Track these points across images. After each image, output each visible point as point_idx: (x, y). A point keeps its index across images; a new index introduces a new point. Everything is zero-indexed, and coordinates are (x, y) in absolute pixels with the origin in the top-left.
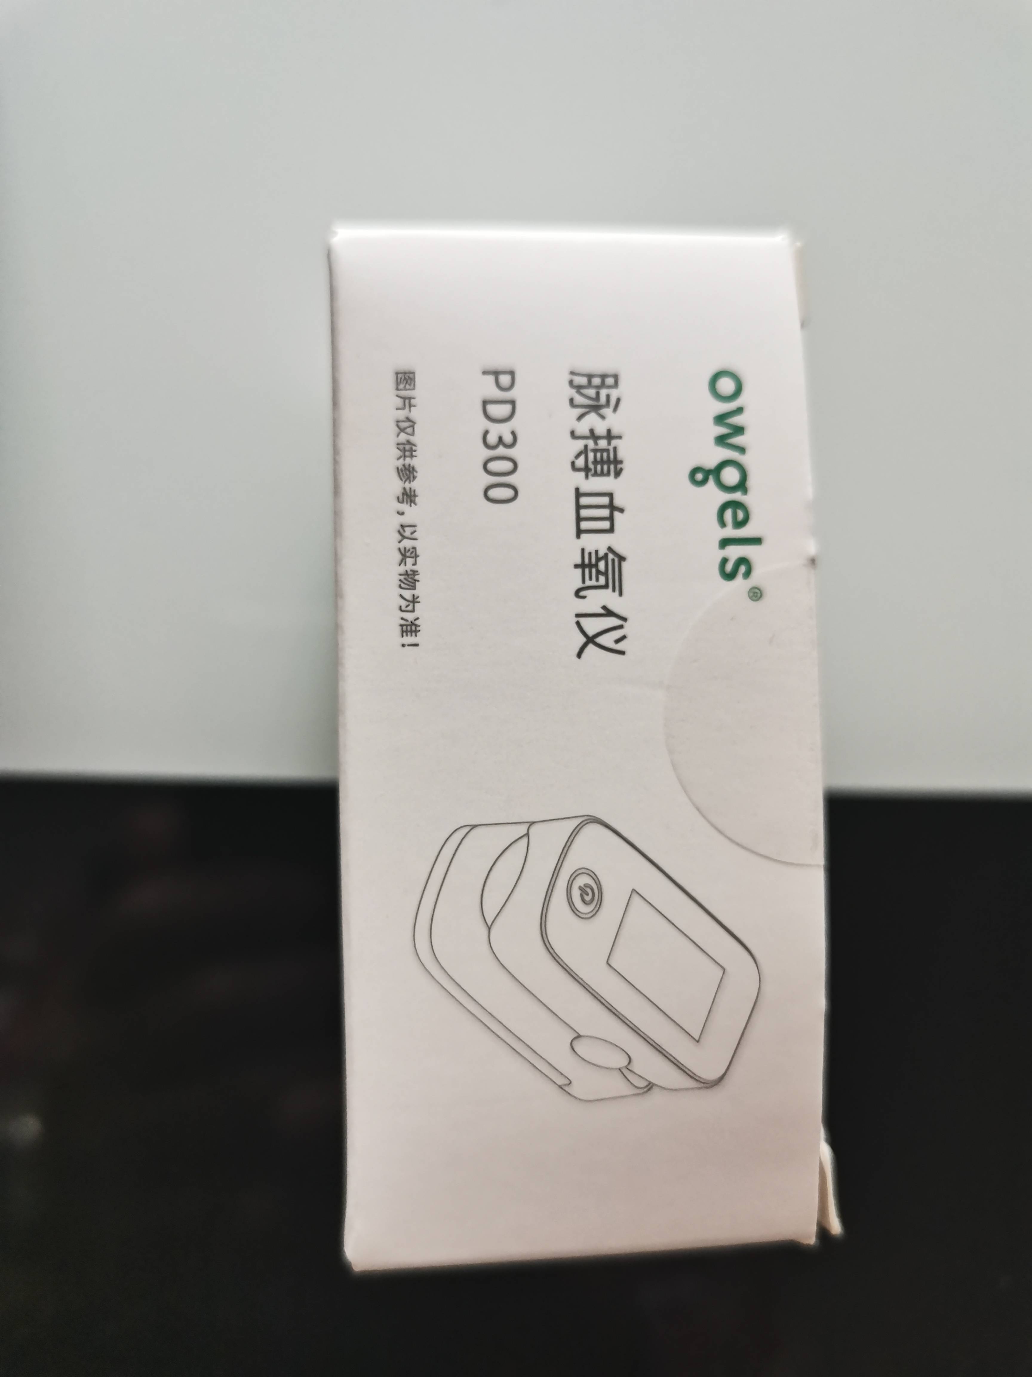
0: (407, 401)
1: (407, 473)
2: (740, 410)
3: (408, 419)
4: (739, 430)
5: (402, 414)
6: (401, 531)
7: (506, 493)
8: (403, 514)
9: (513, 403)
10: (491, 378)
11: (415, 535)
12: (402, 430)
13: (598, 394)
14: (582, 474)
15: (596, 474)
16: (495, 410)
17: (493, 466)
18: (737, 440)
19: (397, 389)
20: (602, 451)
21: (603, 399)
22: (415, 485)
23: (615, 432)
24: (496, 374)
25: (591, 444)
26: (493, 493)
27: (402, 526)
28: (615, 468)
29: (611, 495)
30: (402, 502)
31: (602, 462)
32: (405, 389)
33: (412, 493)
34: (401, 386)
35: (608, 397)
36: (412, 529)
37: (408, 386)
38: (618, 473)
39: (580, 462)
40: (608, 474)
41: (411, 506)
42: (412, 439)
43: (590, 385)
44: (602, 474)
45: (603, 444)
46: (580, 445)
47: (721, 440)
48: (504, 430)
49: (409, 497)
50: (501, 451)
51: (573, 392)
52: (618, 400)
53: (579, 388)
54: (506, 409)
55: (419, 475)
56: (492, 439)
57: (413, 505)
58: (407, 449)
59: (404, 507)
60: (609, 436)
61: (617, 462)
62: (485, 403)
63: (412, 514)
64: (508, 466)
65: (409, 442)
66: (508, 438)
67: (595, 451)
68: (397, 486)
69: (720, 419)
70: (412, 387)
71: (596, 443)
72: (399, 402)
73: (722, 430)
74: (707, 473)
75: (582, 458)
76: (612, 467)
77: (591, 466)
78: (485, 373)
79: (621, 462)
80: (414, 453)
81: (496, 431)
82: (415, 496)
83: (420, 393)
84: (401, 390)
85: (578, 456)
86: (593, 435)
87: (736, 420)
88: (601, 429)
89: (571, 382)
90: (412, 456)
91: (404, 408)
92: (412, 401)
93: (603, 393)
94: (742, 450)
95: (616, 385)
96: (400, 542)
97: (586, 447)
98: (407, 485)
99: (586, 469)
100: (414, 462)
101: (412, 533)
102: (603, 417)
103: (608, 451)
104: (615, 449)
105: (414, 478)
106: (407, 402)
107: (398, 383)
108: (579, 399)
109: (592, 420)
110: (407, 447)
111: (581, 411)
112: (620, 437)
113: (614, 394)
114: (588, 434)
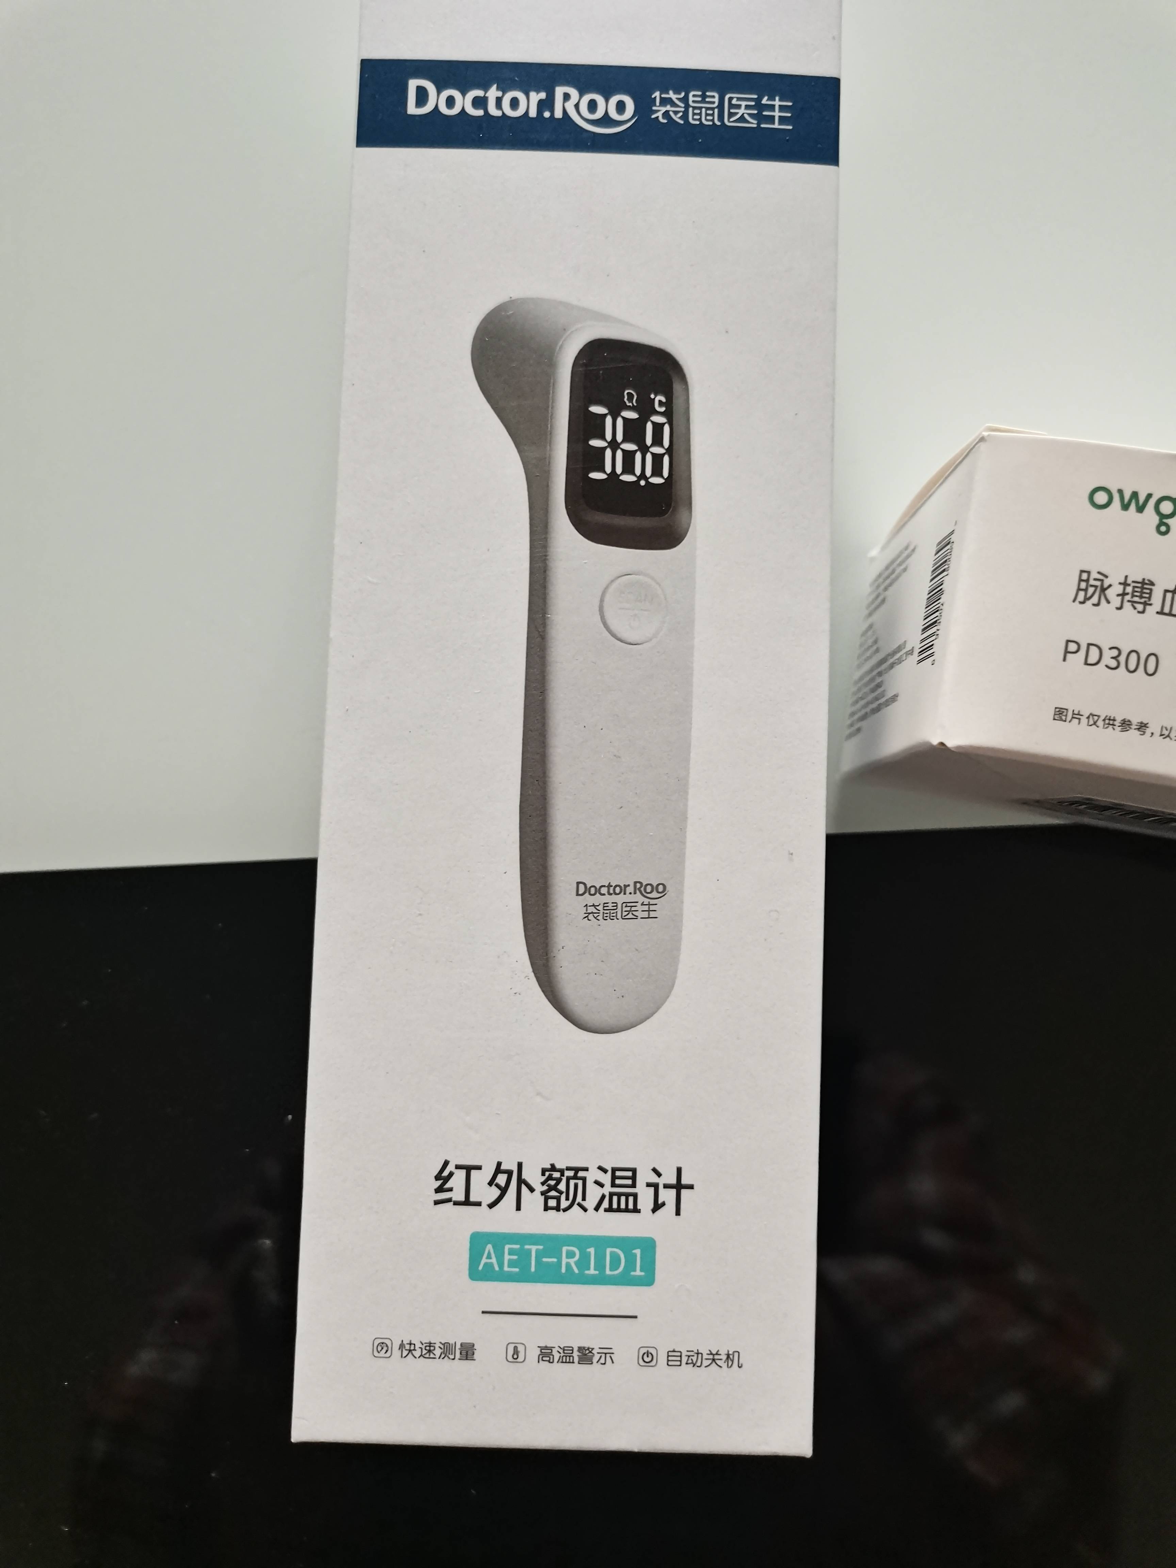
0: (1075, 716)
1: (1126, 725)
2: (1120, 492)
3: (1088, 718)
4: (1135, 495)
5: (1084, 720)
6: (1164, 736)
7: (1152, 660)
8: (1152, 734)
9: (1089, 645)
10: (1069, 656)
11: (1169, 729)
12: (1095, 723)
13: (1092, 586)
14: (1148, 607)
15: (1149, 598)
16: (1093, 658)
17: (1132, 666)
18: (1142, 499)
19: (1065, 721)
20: (1134, 591)
21: (1098, 583)
22: (1135, 721)
23: (1122, 580)
24: (1067, 652)
25: (1128, 597)
26: (1151, 669)
27: (1161, 735)
28: (1147, 584)
29: (1166, 591)
30: (1144, 732)
31: (1142, 592)
32: (1066, 716)
33: (1139, 724)
34: (1064, 718)
35: (1095, 579)
36: (1164, 729)
37: (1065, 714)
38: (1152, 584)
39: (1140, 607)
40: (1151, 590)
41: (1147, 727)
42: (1102, 718)
43: (1086, 590)
44: (1150, 594)
45: (1129, 589)
46: (1127, 605)
47: (1140, 509)
48: (1108, 654)
49: (1142, 727)
50: (1122, 659)
51: (1089, 603)
52: (1099, 573)
53: (1086, 599)
54: (1093, 650)
55: (1128, 718)
56: (1113, 663)
57: (1148, 726)
58: (1110, 722)
59: (1148, 732)
60: (1125, 584)
61: (1143, 582)
62: (1086, 663)
63: (1155, 727)
64: (1134, 656)
65: (1104, 720)
66: (1115, 653)
67: (1133, 596)
68: (1133, 733)
69: (1125, 507)
70: (1065, 711)
71: (1128, 594)
72: (1076, 721)
73: (1133, 506)
74: (1161, 523)
75: (1136, 605)
76: (1146, 586)
77: (1143, 600)
78: (1064, 660)
79: (1144, 579)
80: (1112, 718)
81: (1107, 659)
82: (1142, 723)
83: (1071, 706)
84: (1066, 719)
85: (1135, 608)
86: (1124, 594)
87: (1127, 497)
88: (1120, 589)
89: (1081, 603)
90: (1114, 720)
91: (1079, 719)
92: (1076, 712)
93: (1092, 582)
94: (1149, 496)
95: (1089, 573)
96: (1171, 739)
97: (1129, 601)
98: (1134, 727)
99: (1145, 604)
100: (1119, 719)
101: (1167, 730)
102: (1110, 586)
103: (1134, 587)
104: (1133, 582)
105: (1129, 721)
106: (1077, 716)
107: (1061, 720)
108: (1095, 600)
109: (1111, 593)
110: (1107, 721)
111: (1103, 600)
112: (1126, 577)
113: (1094, 575)
114: (1120, 598)
